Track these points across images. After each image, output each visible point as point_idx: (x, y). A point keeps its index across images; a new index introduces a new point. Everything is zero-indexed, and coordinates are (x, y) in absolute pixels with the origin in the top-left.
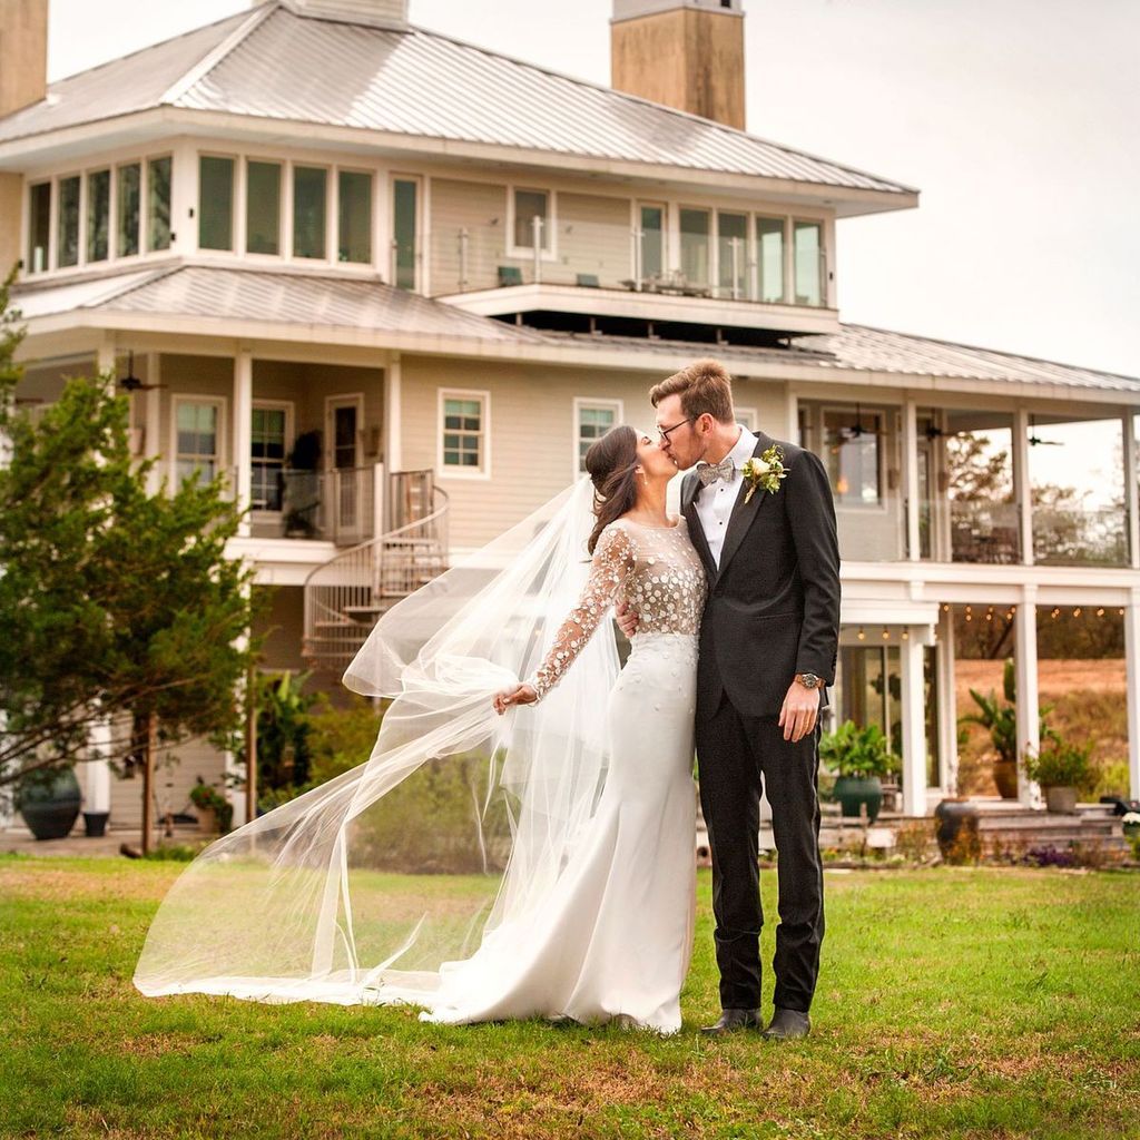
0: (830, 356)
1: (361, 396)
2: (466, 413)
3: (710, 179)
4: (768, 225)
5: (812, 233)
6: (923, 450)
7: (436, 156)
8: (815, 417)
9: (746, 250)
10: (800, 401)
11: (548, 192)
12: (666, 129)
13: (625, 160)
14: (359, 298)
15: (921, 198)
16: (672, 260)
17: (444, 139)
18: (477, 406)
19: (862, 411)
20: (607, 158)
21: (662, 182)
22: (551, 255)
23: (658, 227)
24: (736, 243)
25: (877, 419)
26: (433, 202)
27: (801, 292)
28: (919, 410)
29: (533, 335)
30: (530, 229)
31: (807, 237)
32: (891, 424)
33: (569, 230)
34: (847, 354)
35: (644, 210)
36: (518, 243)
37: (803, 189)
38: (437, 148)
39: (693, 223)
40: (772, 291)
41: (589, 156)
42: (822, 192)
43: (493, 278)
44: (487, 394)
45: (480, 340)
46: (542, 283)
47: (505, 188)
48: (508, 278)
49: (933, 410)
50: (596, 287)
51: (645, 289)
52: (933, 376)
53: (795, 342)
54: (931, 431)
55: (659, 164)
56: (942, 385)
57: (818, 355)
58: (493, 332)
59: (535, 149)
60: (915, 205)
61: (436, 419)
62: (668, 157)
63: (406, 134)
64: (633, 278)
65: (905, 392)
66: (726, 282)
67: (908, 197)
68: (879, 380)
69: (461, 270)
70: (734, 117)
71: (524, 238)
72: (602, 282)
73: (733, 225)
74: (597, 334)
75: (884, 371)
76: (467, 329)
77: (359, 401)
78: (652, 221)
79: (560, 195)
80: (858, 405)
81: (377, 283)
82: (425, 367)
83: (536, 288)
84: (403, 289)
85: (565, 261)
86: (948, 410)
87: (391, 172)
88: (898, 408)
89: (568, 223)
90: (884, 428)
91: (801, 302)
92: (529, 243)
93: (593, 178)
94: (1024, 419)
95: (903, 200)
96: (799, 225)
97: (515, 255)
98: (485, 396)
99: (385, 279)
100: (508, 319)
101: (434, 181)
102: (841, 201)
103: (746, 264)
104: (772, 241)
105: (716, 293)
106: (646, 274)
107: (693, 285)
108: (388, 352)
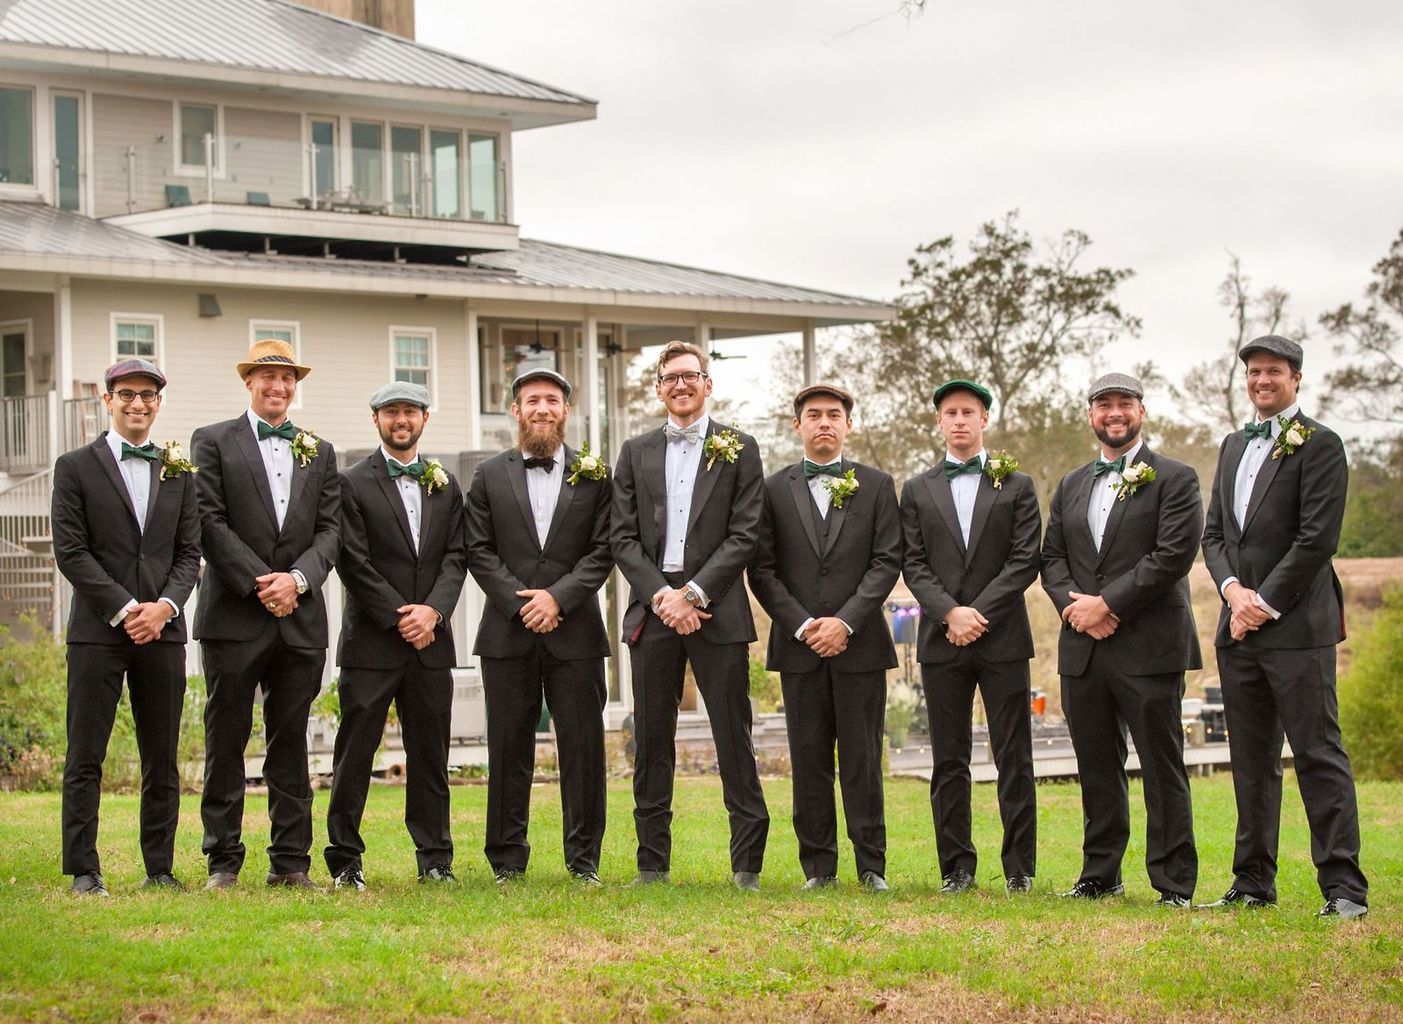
0: (510, 273)
1: (30, 321)
2: (138, 338)
3: (383, 92)
4: (445, 137)
5: (488, 145)
6: (606, 370)
7: (99, 70)
8: (494, 336)
9: (420, 165)
10: (480, 319)
11: (216, 106)
12: (332, 37)
13: (295, 72)
14: (22, 220)
15: (599, 108)
16: (344, 179)
17: (106, 52)
18: (150, 330)
19: (542, 328)
20: (276, 71)
21: (333, 96)
22: (221, 173)
23: (330, 143)
24: (413, 157)
25: (556, 336)
26: (96, 119)
27: (477, 207)
28: (600, 325)
29: (207, 255)
30: (201, 147)
31: (482, 151)
32: (570, 339)
33: (238, 146)
34: (526, 269)
35: (315, 125)
36: (184, 161)
37: (478, 101)
38: (99, 62)
39: (366, 138)
40: (446, 205)
41: (258, 69)
42: (499, 104)
43: (160, 198)
44: (160, 317)
45: (153, 262)
46: (214, 203)
47: (170, 104)
48: (176, 197)
49: (613, 326)
50: (267, 205)
51: (321, 207)
52: (615, 292)
53: (474, 259)
54: (610, 347)
55: (331, 77)
56: (624, 301)
57: (497, 271)
58: (165, 253)
59: (202, 62)
60: (594, 117)
61: (109, 344)
62: (339, 69)
63: (67, 47)
64: (306, 194)
65: (586, 308)
66: (402, 198)
67: (584, 108)
68: (560, 297)
69: (129, 189)
70: (404, 27)
71: (194, 152)
72: (273, 200)
73: (407, 140)
74: (272, 254)
75: (565, 287)
76: (136, 250)
77: (28, 327)
78: (324, 136)
79: (228, 110)
80: (537, 322)
81: (40, 204)
82: (93, 289)
83: (208, 208)
84: (68, 208)
85: (234, 179)
86: (627, 325)
87: (52, 88)
88: (578, 324)
89: (238, 140)
90: (563, 346)
91: (477, 218)
92: (199, 160)
93: (263, 92)
94: (705, 334)
95: (581, 111)
96: (475, 137)
97: (183, 173)
98: (158, 319)
99: (48, 200)
100: (181, 239)
101: (95, 96)
102: (516, 113)
103: (421, 180)
104: (446, 155)
105: (390, 209)
106: (320, 192)
107: (371, 202)
108: (57, 277)
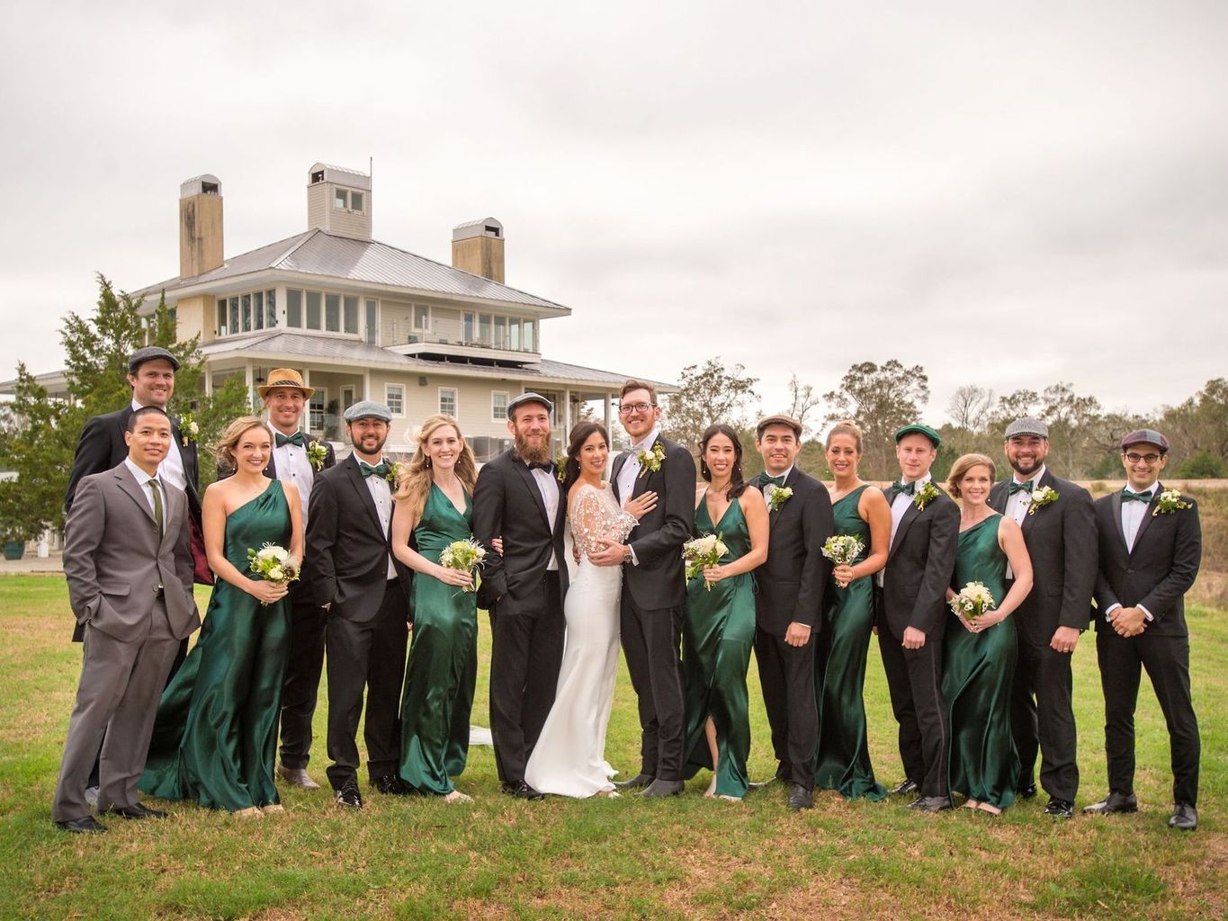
0: (537, 371)
1: (354, 386)
2: (396, 392)
3: (492, 303)
4: (514, 321)
5: (531, 324)
6: (572, 408)
7: (383, 291)
9: (505, 330)
11: (428, 307)
12: (474, 282)
13: (459, 295)
14: (353, 347)
15: (572, 311)
16: (476, 334)
17: (386, 284)
18: (400, 389)
19: (549, 393)
20: (452, 294)
21: (473, 304)
22: (429, 331)
23: (471, 321)
24: (502, 327)
25: (554, 396)
26: (382, 310)
27: (526, 347)
28: (571, 392)
29: (422, 362)
30: (421, 321)
31: (528, 326)
32: (560, 397)
33: (436, 322)
34: (544, 370)
35: (466, 315)
36: (416, 326)
37: (528, 307)
38: (383, 288)
39: (485, 320)
40: (515, 346)
41: (444, 292)
42: (534, 308)
43: (407, 340)
44: (404, 385)
45: (401, 364)
46: (426, 342)
47: (411, 305)
48: (412, 340)
49: (576, 392)
50: (446, 344)
51: (466, 345)
52: (576, 380)
53: (524, 366)
54: (574, 400)
55: (471, 296)
56: (580, 383)
57: (533, 371)
58: (406, 361)
59: (423, 289)
60: (570, 315)
61: (384, 394)
62: (475, 294)
63: (371, 282)
64: (461, 340)
65: (566, 386)
66: (497, 343)
67: (567, 311)
68: (556, 381)
69: (393, 337)
70: (500, 279)
71: (418, 325)
72: (449, 342)
73: (500, 321)
74: (448, 362)
75: (558, 377)
76: (396, 360)
77: (353, 387)
78: (469, 318)
79: (432, 308)
80: (547, 390)
81: (360, 341)
82: (377, 373)
83: (423, 344)
84: (371, 344)
85: (435, 334)
86: (581, 392)
87: (365, 298)
88: (563, 391)
89: (437, 319)
90: (557, 398)
91: (526, 351)
92: (421, 327)
93: (446, 301)
94: (610, 396)
95: (566, 312)
96: (526, 321)
97: (415, 331)
98: (403, 386)
99: (363, 340)
100: (413, 356)
101: (382, 301)
102: (541, 312)
103: (505, 336)
104: (515, 328)
105: (493, 347)
106: (466, 339)
107: (486, 344)
108: (365, 368)
